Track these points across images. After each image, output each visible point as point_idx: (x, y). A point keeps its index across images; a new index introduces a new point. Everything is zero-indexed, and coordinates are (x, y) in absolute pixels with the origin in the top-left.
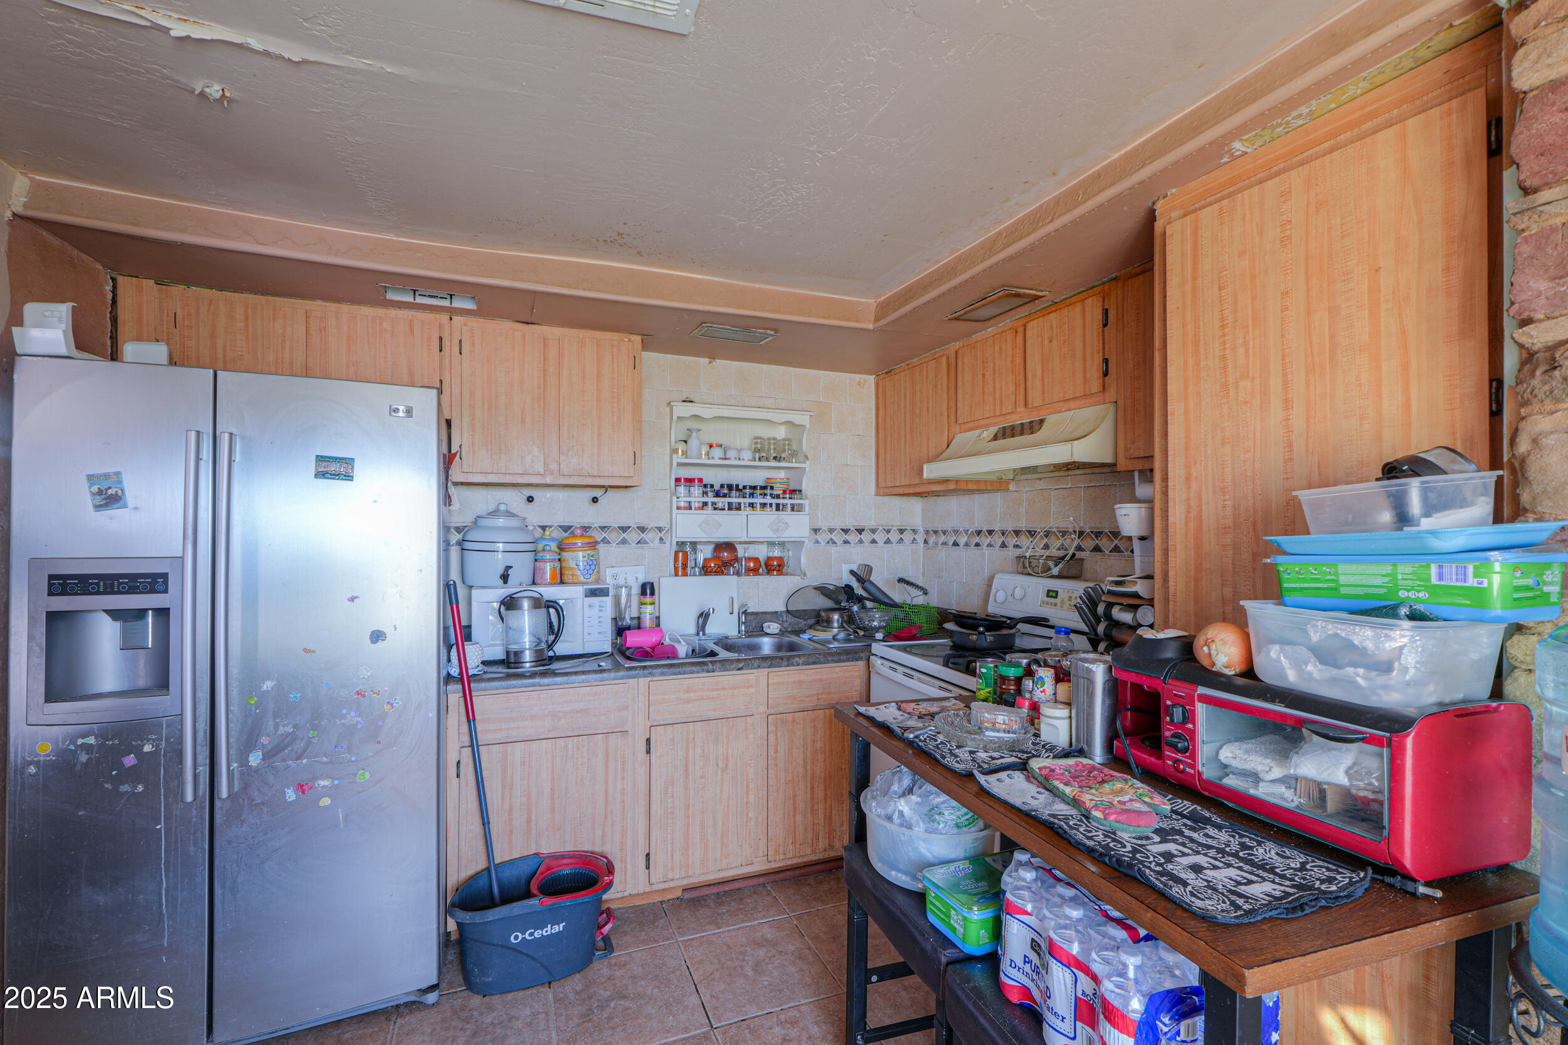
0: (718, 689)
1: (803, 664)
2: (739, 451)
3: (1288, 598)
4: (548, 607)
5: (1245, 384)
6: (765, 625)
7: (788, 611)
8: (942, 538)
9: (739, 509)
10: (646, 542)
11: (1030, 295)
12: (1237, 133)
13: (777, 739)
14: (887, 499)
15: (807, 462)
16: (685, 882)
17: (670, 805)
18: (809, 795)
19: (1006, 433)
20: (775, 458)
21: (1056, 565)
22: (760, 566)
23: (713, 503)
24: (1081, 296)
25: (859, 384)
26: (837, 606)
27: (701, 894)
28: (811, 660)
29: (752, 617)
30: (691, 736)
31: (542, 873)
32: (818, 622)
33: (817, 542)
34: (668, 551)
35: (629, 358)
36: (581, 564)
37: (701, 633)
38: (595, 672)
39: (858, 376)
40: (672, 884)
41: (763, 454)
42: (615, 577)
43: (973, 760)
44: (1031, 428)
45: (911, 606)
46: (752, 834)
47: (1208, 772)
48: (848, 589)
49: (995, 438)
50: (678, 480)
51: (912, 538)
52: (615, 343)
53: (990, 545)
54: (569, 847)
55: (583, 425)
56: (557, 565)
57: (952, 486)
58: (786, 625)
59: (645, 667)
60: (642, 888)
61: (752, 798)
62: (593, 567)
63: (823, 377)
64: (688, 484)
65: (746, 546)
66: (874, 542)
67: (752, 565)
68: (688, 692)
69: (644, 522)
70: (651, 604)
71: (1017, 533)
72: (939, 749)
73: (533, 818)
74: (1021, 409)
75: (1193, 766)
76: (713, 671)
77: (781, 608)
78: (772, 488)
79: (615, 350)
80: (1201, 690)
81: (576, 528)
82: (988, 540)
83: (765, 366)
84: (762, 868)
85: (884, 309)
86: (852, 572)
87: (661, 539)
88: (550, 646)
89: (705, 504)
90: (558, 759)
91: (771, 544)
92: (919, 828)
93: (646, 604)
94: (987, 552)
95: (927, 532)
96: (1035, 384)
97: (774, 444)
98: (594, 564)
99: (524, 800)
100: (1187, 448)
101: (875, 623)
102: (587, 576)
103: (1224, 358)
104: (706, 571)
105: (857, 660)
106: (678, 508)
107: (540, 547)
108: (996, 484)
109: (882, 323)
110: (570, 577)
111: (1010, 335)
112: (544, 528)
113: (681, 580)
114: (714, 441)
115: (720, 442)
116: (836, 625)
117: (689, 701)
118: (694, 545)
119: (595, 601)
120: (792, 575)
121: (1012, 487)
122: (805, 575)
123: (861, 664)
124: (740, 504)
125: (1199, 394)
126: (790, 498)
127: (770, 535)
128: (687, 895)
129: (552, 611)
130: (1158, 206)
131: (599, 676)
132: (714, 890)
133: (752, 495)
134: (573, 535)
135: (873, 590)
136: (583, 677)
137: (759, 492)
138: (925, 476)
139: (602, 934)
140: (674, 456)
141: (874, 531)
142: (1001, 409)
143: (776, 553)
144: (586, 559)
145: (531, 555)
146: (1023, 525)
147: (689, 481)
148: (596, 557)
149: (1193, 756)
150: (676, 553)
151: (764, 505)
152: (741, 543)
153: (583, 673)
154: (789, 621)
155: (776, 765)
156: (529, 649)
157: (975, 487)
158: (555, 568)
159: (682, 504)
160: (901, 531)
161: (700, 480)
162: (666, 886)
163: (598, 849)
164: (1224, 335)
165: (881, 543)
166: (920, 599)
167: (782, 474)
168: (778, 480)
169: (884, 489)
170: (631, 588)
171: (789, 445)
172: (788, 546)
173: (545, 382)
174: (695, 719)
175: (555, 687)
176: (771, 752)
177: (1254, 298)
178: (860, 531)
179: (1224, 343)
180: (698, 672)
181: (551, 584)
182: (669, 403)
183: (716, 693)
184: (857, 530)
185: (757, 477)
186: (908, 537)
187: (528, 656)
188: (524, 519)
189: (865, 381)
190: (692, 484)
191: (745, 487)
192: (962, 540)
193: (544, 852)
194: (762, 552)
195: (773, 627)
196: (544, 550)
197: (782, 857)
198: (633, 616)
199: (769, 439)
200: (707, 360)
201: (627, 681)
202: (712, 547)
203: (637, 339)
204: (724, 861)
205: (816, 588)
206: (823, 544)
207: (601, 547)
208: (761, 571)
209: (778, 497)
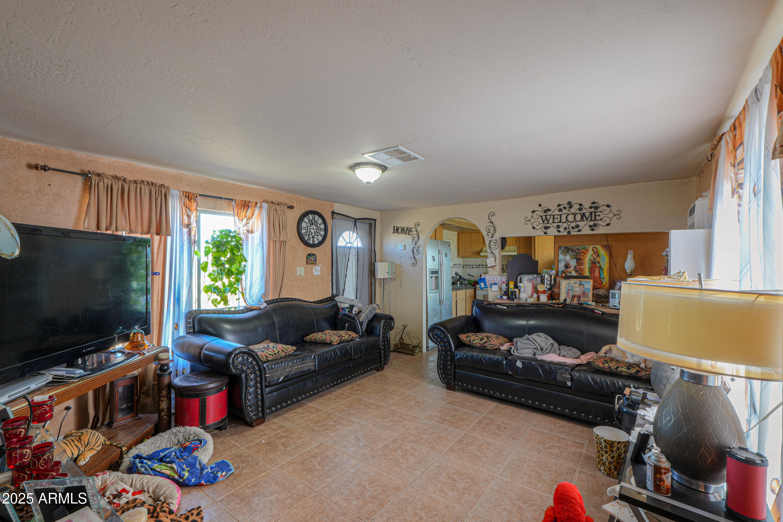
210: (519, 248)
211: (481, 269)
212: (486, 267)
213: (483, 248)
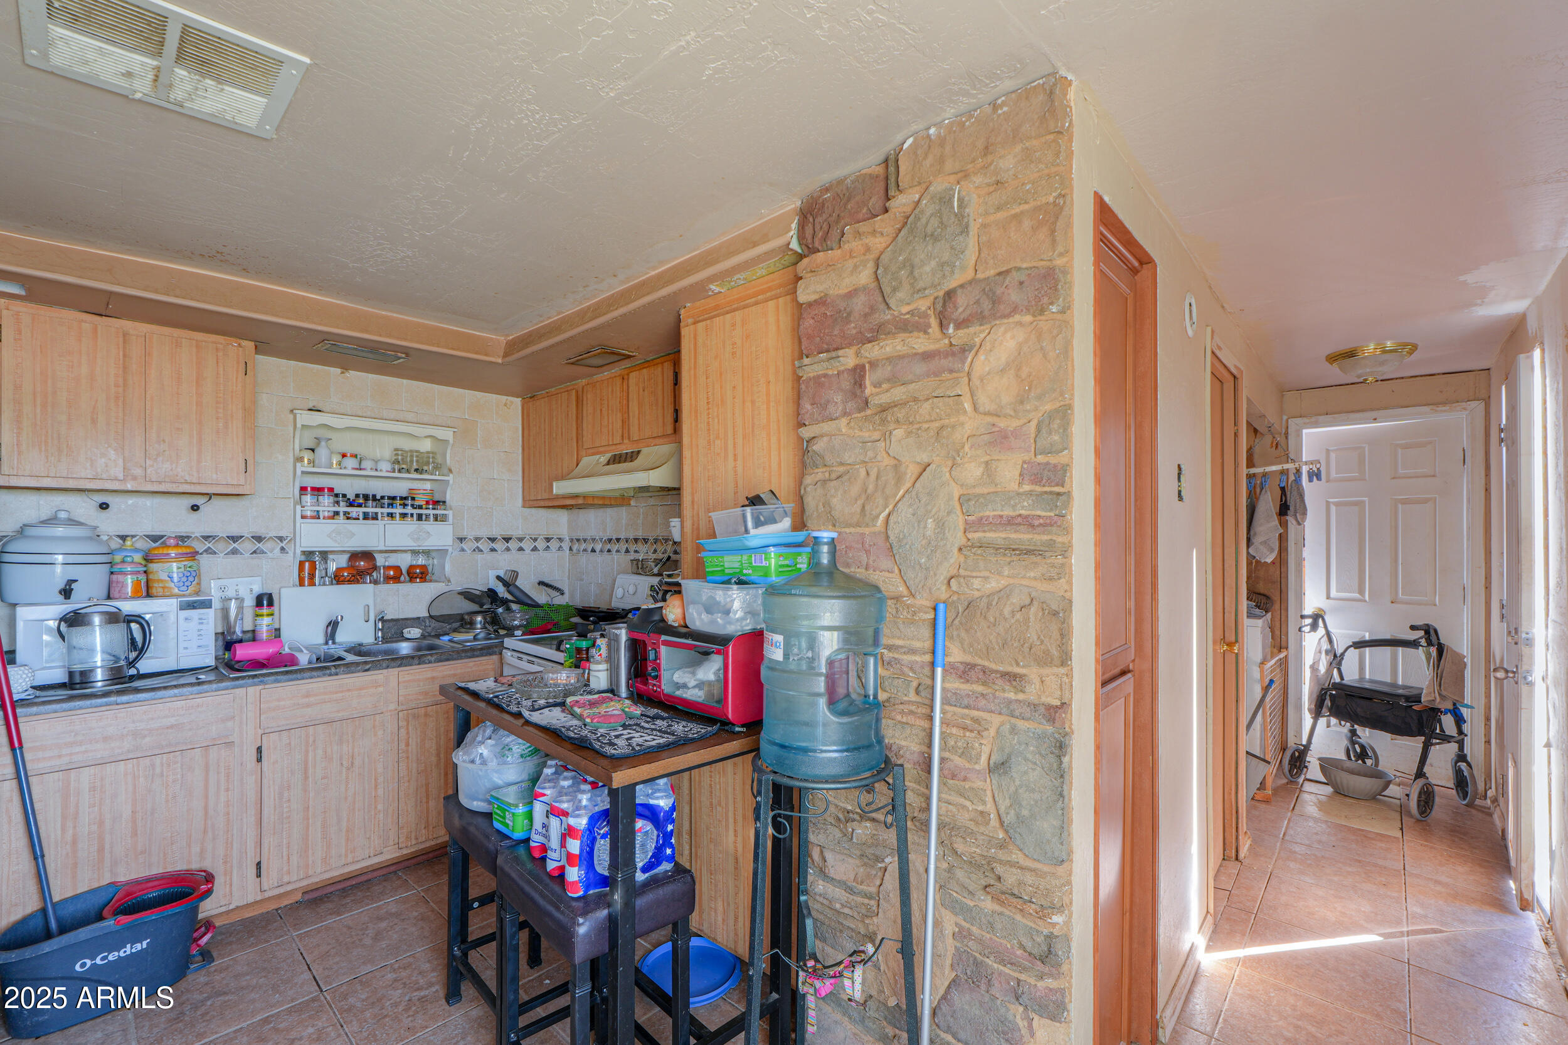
0: (342, 692)
1: (435, 662)
2: (376, 462)
3: (709, 578)
4: (129, 622)
5: (718, 442)
6: (405, 631)
7: (431, 616)
8: (583, 546)
9: (375, 518)
10: (264, 552)
11: (624, 355)
12: (711, 279)
13: (408, 733)
14: (534, 510)
15: (451, 475)
16: (305, 883)
17: (285, 810)
18: (442, 781)
19: (617, 459)
20: (416, 470)
21: (656, 566)
22: (402, 574)
23: (345, 513)
24: (662, 359)
25: (505, 405)
26: (480, 609)
27: (324, 893)
28: (443, 657)
29: (391, 624)
30: (311, 740)
31: (119, 900)
32: (462, 626)
33: (463, 550)
34: (291, 561)
35: (238, 363)
36: (175, 575)
37: (330, 642)
38: (192, 684)
39: (506, 397)
40: (289, 888)
41: (404, 466)
42: (222, 589)
43: (630, 745)
44: (632, 457)
45: (550, 606)
46: (381, 825)
47: (666, 688)
48: (492, 594)
49: (608, 463)
50: (303, 489)
51: (558, 545)
52: (221, 346)
53: (618, 551)
54: (157, 870)
55: (178, 429)
56: (143, 578)
57: (580, 501)
58: (429, 630)
59: (255, 676)
60: (251, 895)
61: (380, 792)
62: (191, 579)
63: (469, 396)
64: (316, 493)
65: (387, 555)
66: (521, 549)
67: (392, 573)
68: (307, 696)
69: (261, 532)
70: (268, 615)
71: (636, 540)
72: (599, 741)
73: (107, 846)
74: (626, 441)
75: (660, 687)
76: (337, 674)
77: (424, 613)
78: (413, 499)
79: (220, 354)
80: (663, 638)
81: (170, 537)
82: (616, 547)
83: (405, 381)
84: (393, 856)
85: (512, 347)
86: (499, 578)
87: (282, 549)
88: (131, 664)
89: (337, 513)
90: (141, 780)
91: (415, 552)
92: (493, 764)
93: (262, 615)
94: (615, 556)
95: (572, 540)
96: (634, 421)
97: (417, 456)
98: (193, 576)
99: (95, 828)
100: (692, 482)
101: (516, 622)
102: (182, 589)
103: (708, 423)
104: (338, 579)
105: (491, 655)
106: (303, 517)
107: (118, 558)
108: (619, 500)
109: (507, 359)
110: (161, 590)
111: (618, 381)
112: (123, 538)
113: (307, 589)
114: (349, 450)
115: (355, 452)
116: (479, 626)
117: (308, 705)
118: (324, 555)
119: (194, 614)
120: (436, 581)
121: (633, 503)
122: (449, 581)
123: (495, 658)
124: (376, 514)
125: (697, 446)
126: (433, 509)
127: (410, 544)
128: (307, 897)
129: (134, 626)
130: (682, 312)
131: (196, 689)
132: (340, 886)
133: (391, 505)
134: (165, 545)
135: (518, 594)
136: (176, 691)
137: (398, 502)
138: (554, 492)
139: (199, 946)
140: (298, 465)
141: (521, 540)
142: (613, 440)
143: (421, 561)
144: (182, 570)
145: (106, 567)
146: (640, 534)
147: (318, 490)
148: (195, 569)
149: (660, 681)
150: (301, 564)
151: (404, 516)
152: (381, 552)
153: (175, 686)
154: (433, 625)
155: (408, 758)
156: (101, 667)
157: (601, 503)
158: (139, 582)
159: (309, 513)
160: (548, 540)
161: (331, 490)
162: (282, 890)
163: (195, 866)
164: (708, 409)
165: (528, 551)
166: (559, 600)
167: (428, 486)
168: (422, 491)
169: (530, 502)
170: (242, 600)
171: (433, 457)
172: (433, 554)
173: (125, 380)
174: (317, 722)
175: (138, 704)
176: (403, 746)
177: (721, 388)
178: (507, 540)
179: (708, 414)
180: (318, 677)
181: (132, 598)
182: (292, 411)
183: (340, 695)
184: (504, 539)
185: (400, 488)
186: (554, 545)
187: (99, 675)
188: (95, 528)
189: (512, 402)
190: (320, 493)
191: (383, 498)
192: (598, 547)
193: (123, 879)
194: (404, 561)
195: (415, 632)
196: (123, 562)
197: (414, 842)
198: (246, 629)
199: (411, 451)
200: (339, 370)
201: (233, 691)
202: (346, 557)
203: (251, 345)
204: (350, 856)
205: (460, 593)
206: (469, 552)
207: (205, 560)
208: (402, 578)
209: (420, 507)
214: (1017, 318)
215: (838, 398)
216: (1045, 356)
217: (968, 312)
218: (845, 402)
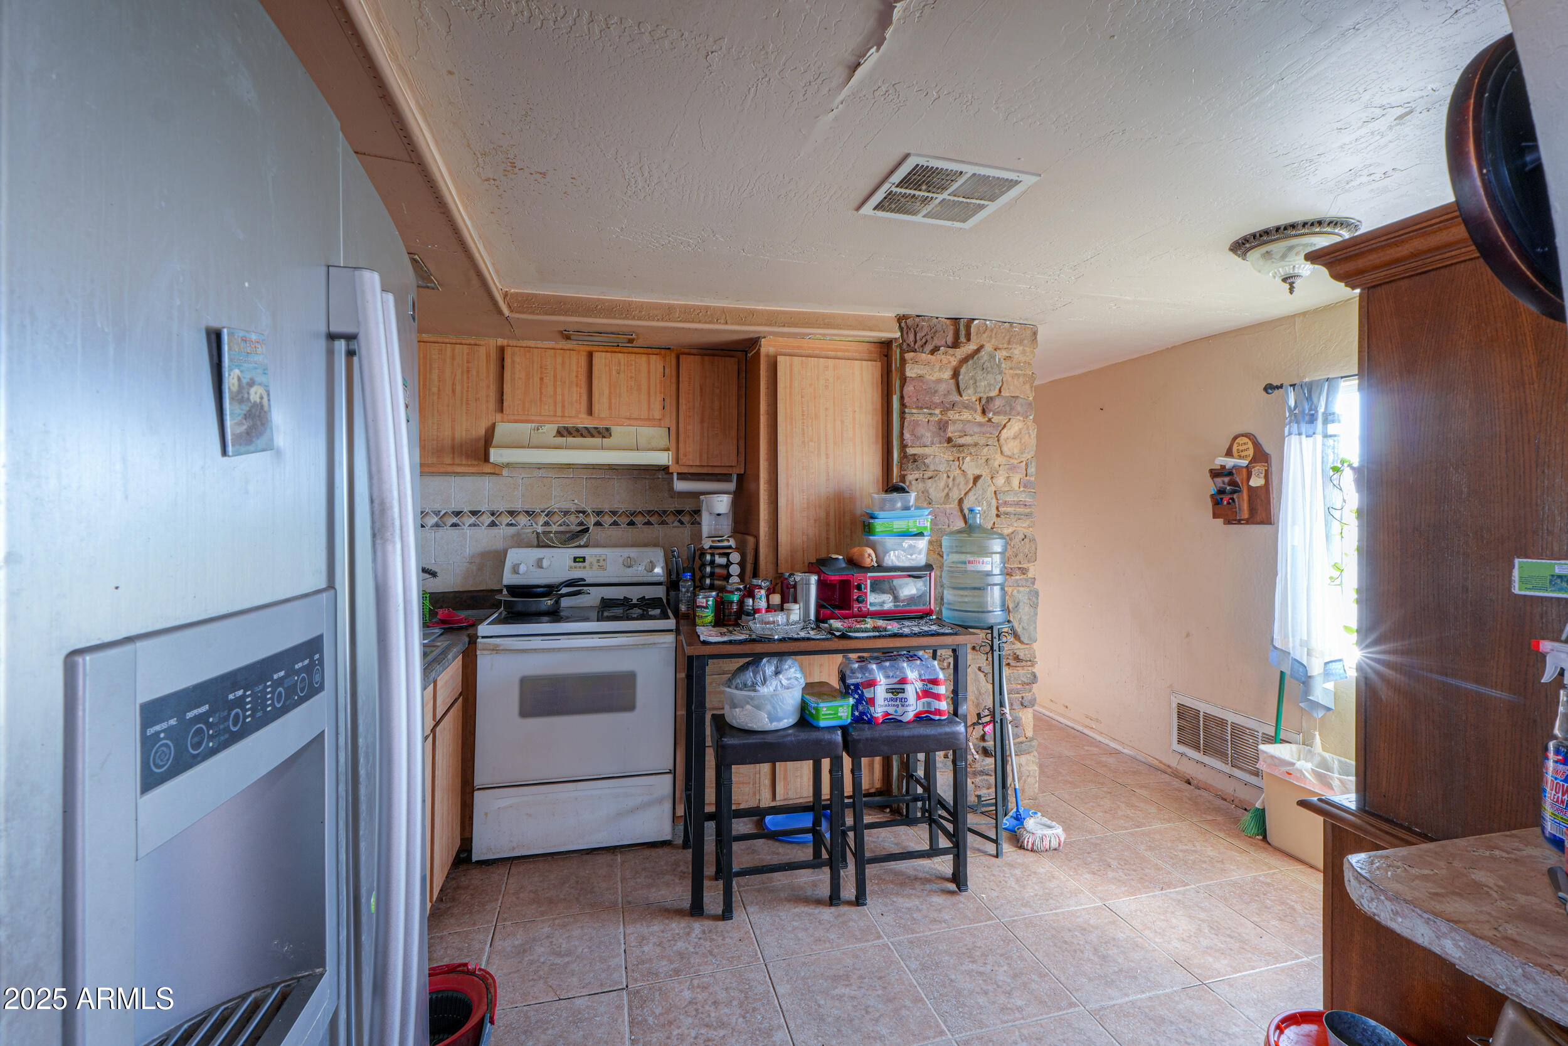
5: (811, 444)
19: (569, 432)
24: (645, 351)
44: (599, 433)
49: (558, 435)
71: (511, 513)
74: (585, 416)
75: (866, 607)
80: (870, 575)
82: (472, 520)
96: (602, 399)
109: (521, 316)
111: (574, 354)
121: (505, 473)
142: (563, 411)
146: (518, 506)
149: (865, 604)
177: (815, 407)
179: (803, 423)
210: (676, 436)
211: (468, 532)
212: (493, 524)
213: (493, 426)
214: (1018, 417)
215: (928, 435)
216: (1030, 436)
217: (1000, 409)
218: (933, 437)
